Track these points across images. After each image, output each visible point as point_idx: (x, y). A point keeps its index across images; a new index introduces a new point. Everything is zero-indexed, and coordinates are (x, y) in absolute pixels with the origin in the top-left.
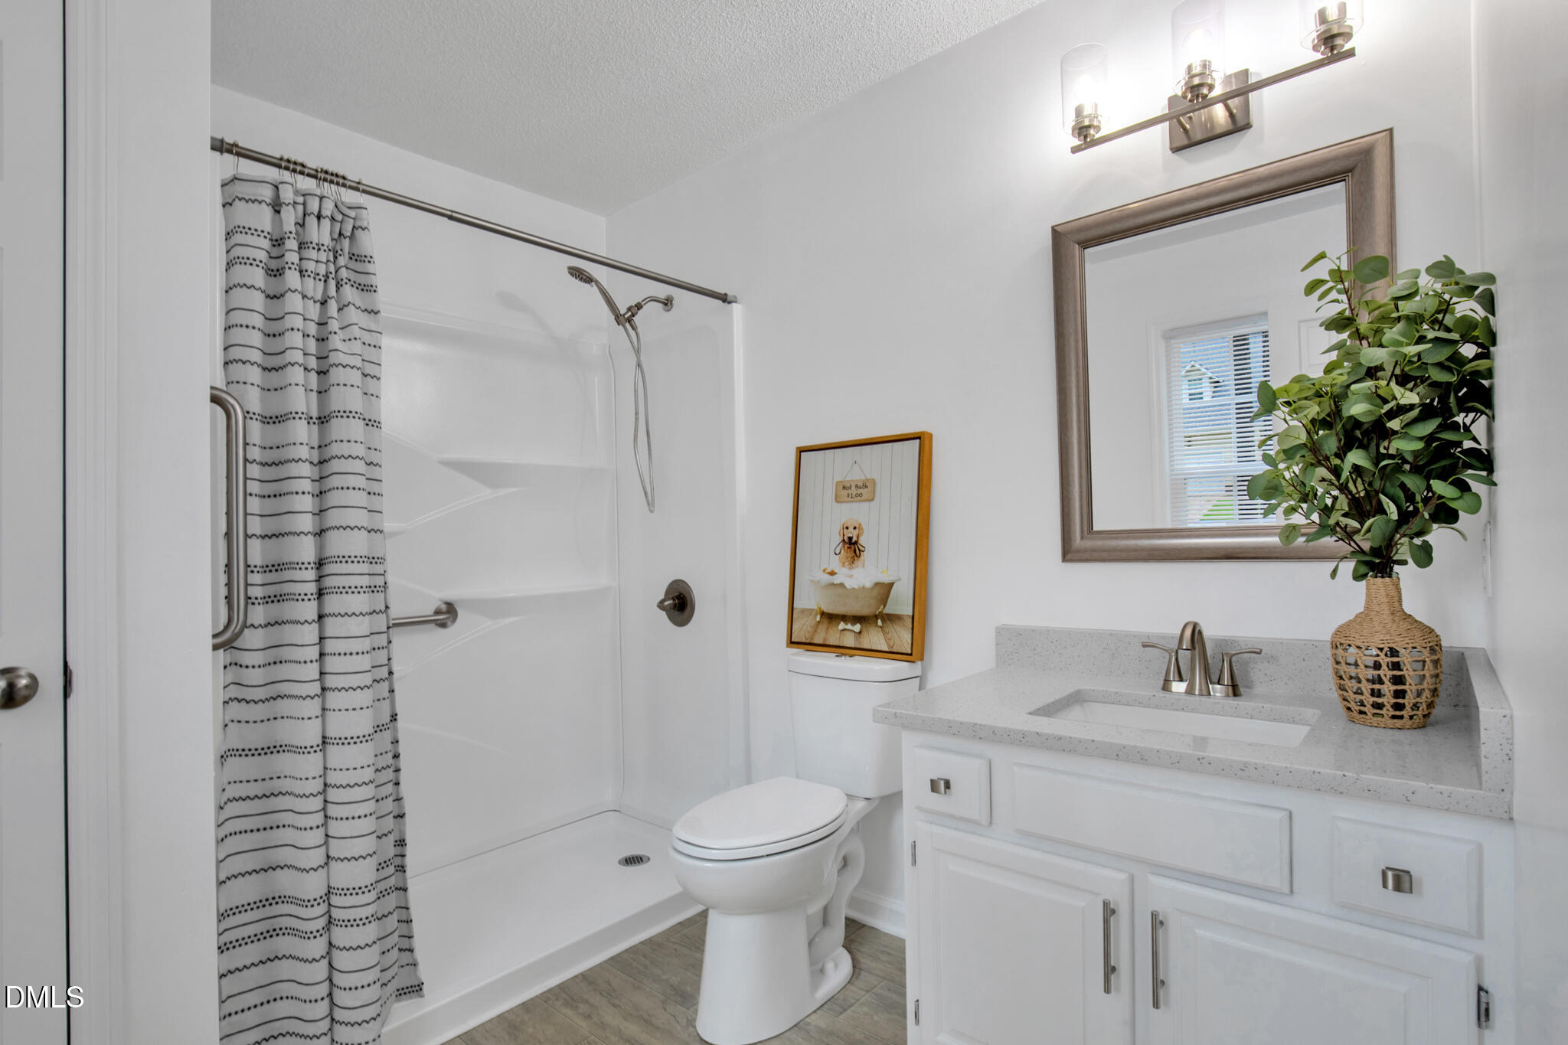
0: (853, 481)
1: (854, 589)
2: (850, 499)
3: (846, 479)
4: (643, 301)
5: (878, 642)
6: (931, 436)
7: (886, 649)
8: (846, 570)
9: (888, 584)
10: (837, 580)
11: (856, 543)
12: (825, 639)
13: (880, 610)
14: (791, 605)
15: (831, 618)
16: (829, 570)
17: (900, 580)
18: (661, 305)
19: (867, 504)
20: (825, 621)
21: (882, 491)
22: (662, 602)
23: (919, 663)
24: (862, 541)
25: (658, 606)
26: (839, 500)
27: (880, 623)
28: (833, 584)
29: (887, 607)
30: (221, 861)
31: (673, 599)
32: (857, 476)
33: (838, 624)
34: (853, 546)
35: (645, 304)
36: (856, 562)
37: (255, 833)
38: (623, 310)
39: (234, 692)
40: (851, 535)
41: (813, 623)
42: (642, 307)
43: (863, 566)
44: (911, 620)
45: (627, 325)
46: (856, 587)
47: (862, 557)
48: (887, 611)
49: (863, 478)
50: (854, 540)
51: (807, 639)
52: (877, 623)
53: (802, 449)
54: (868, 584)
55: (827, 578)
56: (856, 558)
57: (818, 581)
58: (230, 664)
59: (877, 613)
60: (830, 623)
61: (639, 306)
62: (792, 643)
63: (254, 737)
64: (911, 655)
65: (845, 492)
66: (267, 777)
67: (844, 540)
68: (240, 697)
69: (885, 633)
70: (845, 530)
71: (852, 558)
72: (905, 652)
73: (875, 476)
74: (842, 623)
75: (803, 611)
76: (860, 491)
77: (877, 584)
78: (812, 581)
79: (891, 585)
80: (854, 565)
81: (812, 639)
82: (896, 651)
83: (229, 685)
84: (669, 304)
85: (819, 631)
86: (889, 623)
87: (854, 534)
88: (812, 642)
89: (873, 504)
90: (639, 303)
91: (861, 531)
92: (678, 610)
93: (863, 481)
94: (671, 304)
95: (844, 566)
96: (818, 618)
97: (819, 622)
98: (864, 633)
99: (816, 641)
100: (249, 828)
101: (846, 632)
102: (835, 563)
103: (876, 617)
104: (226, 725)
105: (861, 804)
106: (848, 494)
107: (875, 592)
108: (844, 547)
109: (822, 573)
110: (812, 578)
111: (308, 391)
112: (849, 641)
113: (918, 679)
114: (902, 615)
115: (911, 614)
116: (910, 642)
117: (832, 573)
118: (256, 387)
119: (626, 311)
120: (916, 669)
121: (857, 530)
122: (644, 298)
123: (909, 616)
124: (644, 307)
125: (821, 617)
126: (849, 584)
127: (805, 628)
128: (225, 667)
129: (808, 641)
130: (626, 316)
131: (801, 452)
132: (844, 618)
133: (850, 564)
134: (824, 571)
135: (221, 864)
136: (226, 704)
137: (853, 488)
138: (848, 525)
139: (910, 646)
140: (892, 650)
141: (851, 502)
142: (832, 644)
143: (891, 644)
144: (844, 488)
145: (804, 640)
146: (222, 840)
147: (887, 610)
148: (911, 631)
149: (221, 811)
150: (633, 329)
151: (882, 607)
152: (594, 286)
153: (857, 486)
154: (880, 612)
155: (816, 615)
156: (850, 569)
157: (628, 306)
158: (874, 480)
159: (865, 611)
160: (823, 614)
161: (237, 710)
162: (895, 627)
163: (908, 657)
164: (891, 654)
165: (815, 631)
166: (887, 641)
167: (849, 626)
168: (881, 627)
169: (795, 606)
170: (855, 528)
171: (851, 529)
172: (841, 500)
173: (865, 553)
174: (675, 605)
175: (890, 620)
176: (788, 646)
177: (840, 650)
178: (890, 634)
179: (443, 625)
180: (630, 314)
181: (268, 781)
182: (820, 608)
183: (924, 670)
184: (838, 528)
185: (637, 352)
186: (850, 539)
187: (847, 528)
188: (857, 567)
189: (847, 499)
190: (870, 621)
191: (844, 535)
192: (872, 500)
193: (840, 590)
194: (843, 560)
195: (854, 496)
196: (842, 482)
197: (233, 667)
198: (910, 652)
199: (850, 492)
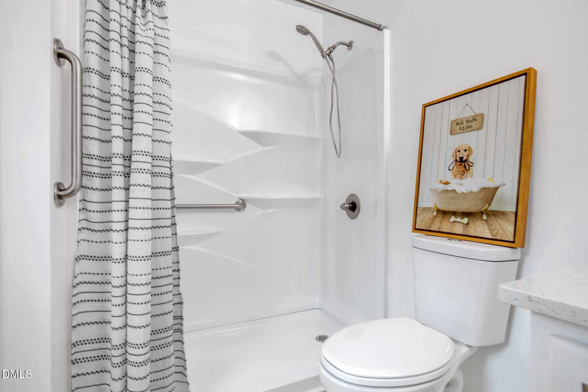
0: (465, 118)
1: (463, 193)
2: (462, 131)
3: (459, 118)
4: (336, 44)
5: (482, 231)
6: (535, 72)
7: (491, 237)
8: (457, 181)
9: (493, 188)
10: (450, 187)
11: (466, 160)
12: (439, 228)
13: (485, 208)
14: (416, 205)
15: (444, 213)
16: (444, 181)
17: (504, 185)
18: (346, 47)
19: (476, 132)
20: (440, 216)
21: (490, 122)
22: (344, 204)
23: (519, 249)
24: (471, 159)
25: (341, 207)
26: (453, 133)
27: (485, 217)
28: (447, 191)
29: (491, 205)
30: (74, 315)
31: (349, 204)
32: (468, 114)
33: (450, 217)
34: (463, 163)
35: (337, 46)
36: (465, 175)
37: (97, 302)
38: (325, 49)
39: (85, 224)
40: (462, 156)
41: (431, 216)
42: (336, 47)
43: (472, 177)
44: (514, 215)
45: (327, 57)
46: (465, 192)
47: (471, 171)
48: (490, 209)
49: (473, 114)
50: (464, 159)
51: (426, 227)
52: (482, 218)
53: (426, 106)
54: (475, 189)
55: (442, 187)
56: (466, 171)
57: (436, 189)
58: (83, 209)
59: (483, 210)
60: (443, 217)
61: (334, 48)
62: (416, 229)
63: (97, 250)
64: (513, 242)
65: (458, 127)
66: (104, 273)
67: (456, 160)
68: (88, 227)
69: (489, 225)
70: (458, 153)
71: (462, 171)
72: (508, 240)
73: (483, 110)
74: (453, 217)
75: (424, 209)
76: (470, 124)
77: (483, 189)
78: (431, 189)
79: (496, 189)
80: (464, 177)
81: (430, 227)
82: (499, 238)
83: (82, 220)
84: (350, 46)
85: (435, 222)
86: (493, 217)
87: (465, 156)
88: (430, 229)
89: (480, 132)
90: (334, 45)
91: (470, 152)
92: (352, 210)
93: (473, 116)
94: (351, 46)
95: (456, 177)
96: (435, 214)
97: (435, 216)
98: (471, 225)
99: (432, 229)
100: (93, 299)
101: (455, 223)
102: (449, 176)
103: (482, 213)
104: (79, 242)
105: (464, 350)
106: (460, 128)
107: (481, 195)
108: (456, 164)
109: (438, 183)
110: (431, 187)
111: (123, 58)
112: (459, 229)
113: (517, 262)
114: (506, 212)
115: (514, 210)
116: (513, 232)
117: (447, 183)
118: (95, 55)
119: (327, 50)
120: (517, 254)
121: (467, 152)
122: (337, 43)
123: (512, 212)
124: (337, 48)
125: (437, 213)
126: (460, 190)
127: (425, 219)
128: (80, 210)
129: (427, 229)
130: (327, 53)
131: (425, 107)
132: (454, 213)
133: (461, 176)
134: (440, 182)
135: (74, 317)
136: (79, 230)
137: (465, 123)
138: (460, 149)
139: (513, 236)
140: (494, 238)
141: (463, 133)
142: (444, 231)
143: (495, 233)
144: (457, 124)
145: (424, 228)
146: (75, 304)
147: (493, 207)
148: (514, 224)
149: (74, 288)
150: (331, 60)
151: (487, 205)
152: (310, 36)
153: (468, 121)
154: (485, 209)
155: (434, 211)
156: (460, 179)
157: (329, 47)
158: (482, 114)
159: (473, 209)
160: (438, 211)
161: (85, 234)
162: (499, 220)
163: (511, 244)
164: (494, 241)
165: (433, 222)
166: (491, 231)
167: (459, 219)
168: (485, 220)
169: (418, 206)
170: (465, 150)
171: (462, 152)
172: (455, 133)
173: (473, 167)
174: (350, 207)
175: (494, 215)
176: (413, 232)
177: (451, 235)
178: (494, 225)
179: (238, 209)
180: (329, 51)
181: (104, 275)
182: (436, 207)
183: (523, 256)
184: (452, 151)
185: (333, 72)
186: (461, 158)
187: (459, 151)
188: (466, 177)
189: (460, 131)
190: (476, 216)
191: (456, 157)
192: (481, 128)
193: (452, 195)
194: (455, 174)
195: (465, 128)
196: (455, 120)
197: (85, 211)
198: (512, 240)
199: (462, 126)
